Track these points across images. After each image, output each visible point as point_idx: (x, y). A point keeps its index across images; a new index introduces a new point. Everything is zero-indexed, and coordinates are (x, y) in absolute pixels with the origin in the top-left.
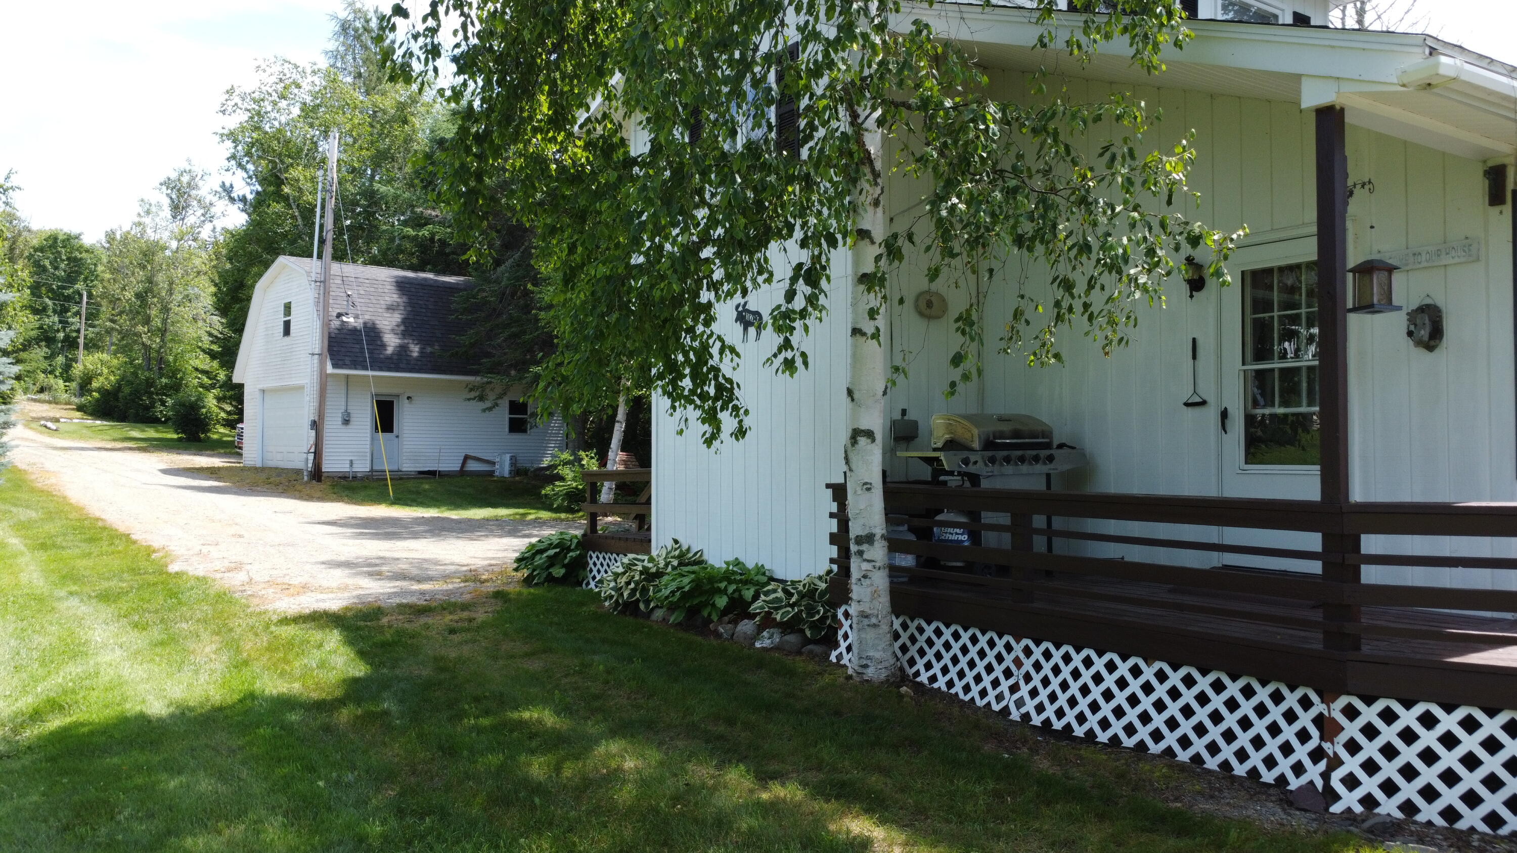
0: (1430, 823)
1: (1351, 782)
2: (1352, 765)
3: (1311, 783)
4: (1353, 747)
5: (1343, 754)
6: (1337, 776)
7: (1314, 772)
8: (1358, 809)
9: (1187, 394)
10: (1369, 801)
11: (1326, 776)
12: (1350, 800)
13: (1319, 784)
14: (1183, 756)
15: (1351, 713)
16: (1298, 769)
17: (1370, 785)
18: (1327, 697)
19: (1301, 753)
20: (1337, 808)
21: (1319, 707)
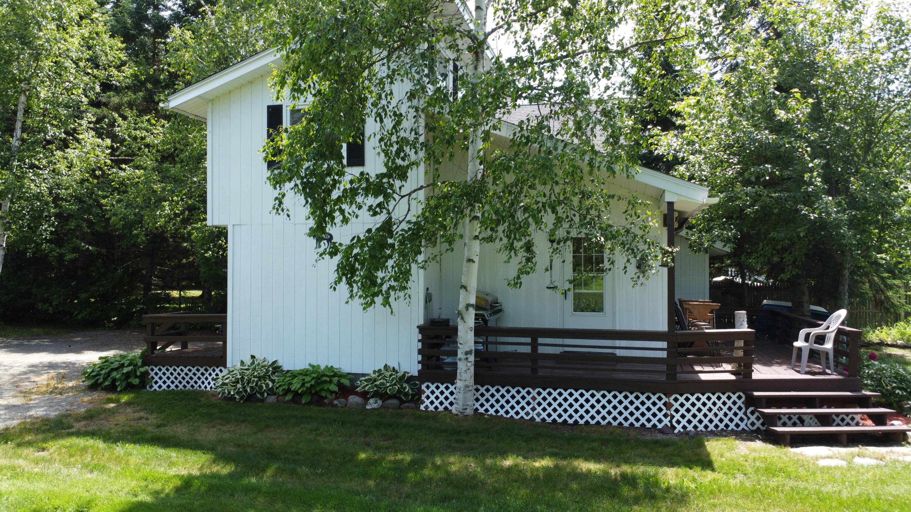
0: (701, 431)
1: (678, 422)
2: (677, 416)
3: (666, 425)
4: (677, 411)
5: (674, 414)
6: (674, 421)
7: (666, 421)
8: (682, 430)
9: (548, 284)
10: (684, 427)
11: (671, 421)
12: (679, 428)
13: (669, 424)
14: (626, 424)
15: (676, 400)
16: (660, 421)
17: (684, 422)
18: (667, 395)
19: (660, 415)
20: (676, 431)
21: (665, 399)
